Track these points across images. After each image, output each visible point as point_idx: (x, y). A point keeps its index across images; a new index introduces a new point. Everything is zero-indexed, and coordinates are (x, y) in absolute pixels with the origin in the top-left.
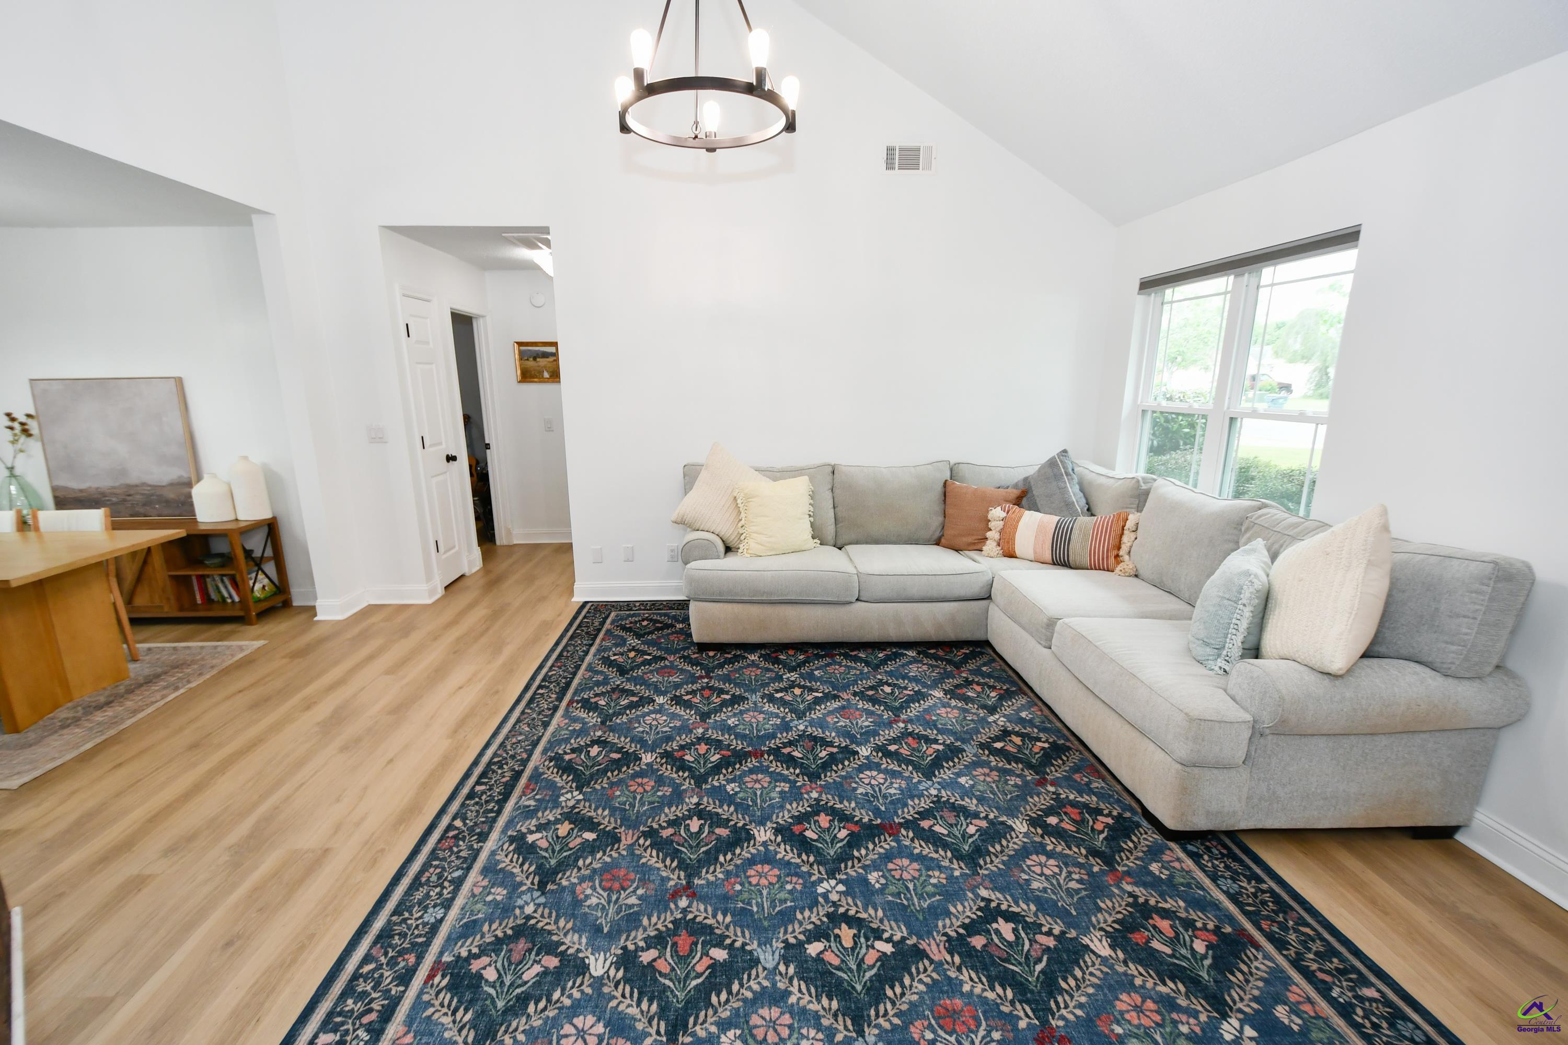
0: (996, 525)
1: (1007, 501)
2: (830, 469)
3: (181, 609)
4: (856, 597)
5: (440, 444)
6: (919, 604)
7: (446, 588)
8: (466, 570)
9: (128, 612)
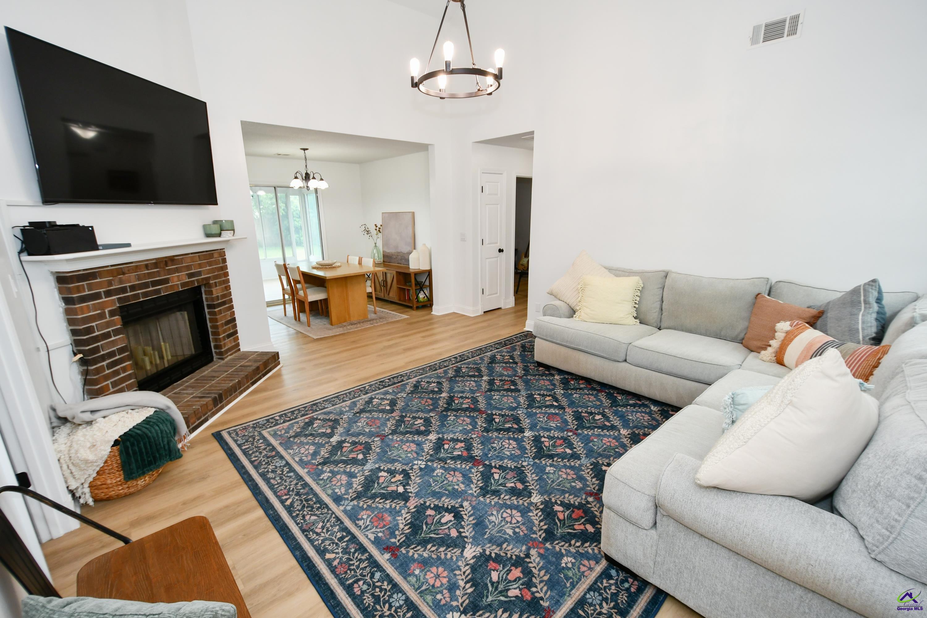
0: (780, 335)
1: (800, 318)
2: (664, 274)
3: (400, 300)
4: (624, 359)
5: (497, 243)
6: (667, 376)
7: (484, 312)
8: (502, 306)
9: (375, 294)
